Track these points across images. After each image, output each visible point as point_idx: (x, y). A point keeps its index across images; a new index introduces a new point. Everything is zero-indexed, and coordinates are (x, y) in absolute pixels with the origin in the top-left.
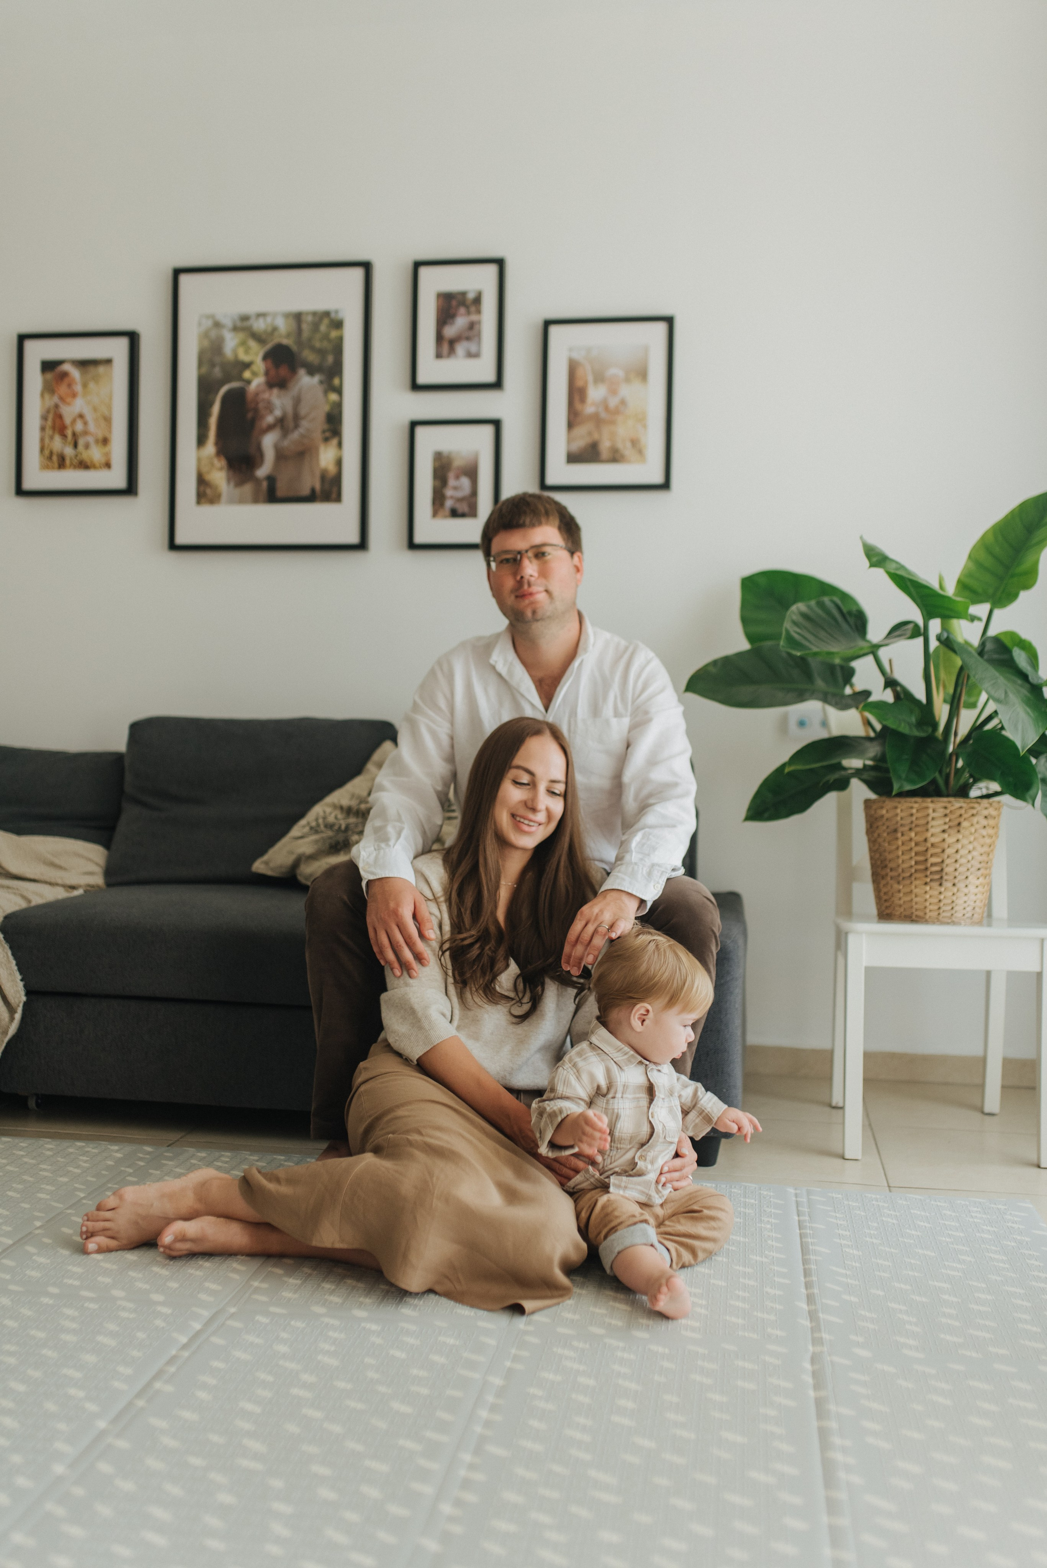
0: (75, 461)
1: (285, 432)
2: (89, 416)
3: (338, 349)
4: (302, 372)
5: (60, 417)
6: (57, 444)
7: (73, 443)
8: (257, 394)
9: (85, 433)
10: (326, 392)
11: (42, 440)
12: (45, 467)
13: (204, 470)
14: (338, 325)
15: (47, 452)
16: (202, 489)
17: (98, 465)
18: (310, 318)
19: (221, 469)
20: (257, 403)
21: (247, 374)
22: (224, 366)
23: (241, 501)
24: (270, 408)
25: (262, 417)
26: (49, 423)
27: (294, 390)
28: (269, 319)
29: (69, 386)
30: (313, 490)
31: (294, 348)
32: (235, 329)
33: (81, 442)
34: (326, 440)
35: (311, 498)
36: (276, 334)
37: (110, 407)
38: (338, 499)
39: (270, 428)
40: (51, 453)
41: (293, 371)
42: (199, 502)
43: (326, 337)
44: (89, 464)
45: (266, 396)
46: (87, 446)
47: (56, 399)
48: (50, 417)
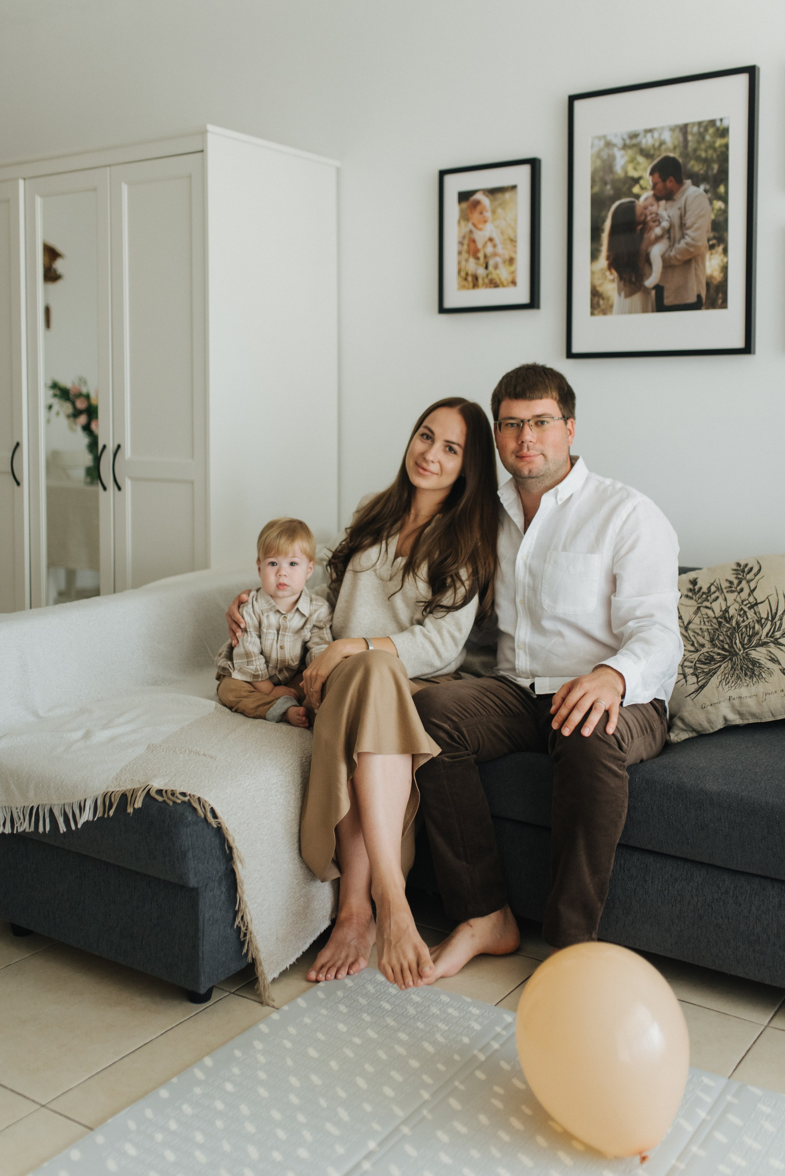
0: (486, 281)
1: (672, 242)
2: (497, 241)
3: (723, 158)
4: (688, 182)
5: (474, 241)
6: (472, 266)
7: (484, 265)
8: (646, 208)
9: (495, 254)
10: (711, 202)
11: (459, 263)
12: (462, 287)
13: (597, 282)
14: (724, 133)
15: (463, 274)
16: (596, 299)
17: (505, 283)
18: (695, 129)
19: (613, 281)
20: (646, 216)
21: (636, 190)
22: (614, 182)
23: (632, 311)
24: (657, 221)
25: (651, 229)
26: (465, 247)
27: (680, 201)
28: (656, 135)
29: (481, 213)
30: (699, 298)
31: (680, 160)
32: (625, 147)
33: (491, 263)
34: (712, 247)
35: (697, 306)
36: (663, 147)
37: (515, 231)
38: (724, 305)
39: (658, 239)
40: (467, 274)
41: (680, 183)
42: (592, 314)
43: (712, 146)
44: (498, 282)
45: (654, 208)
46: (496, 267)
47: (470, 226)
48: (466, 242)
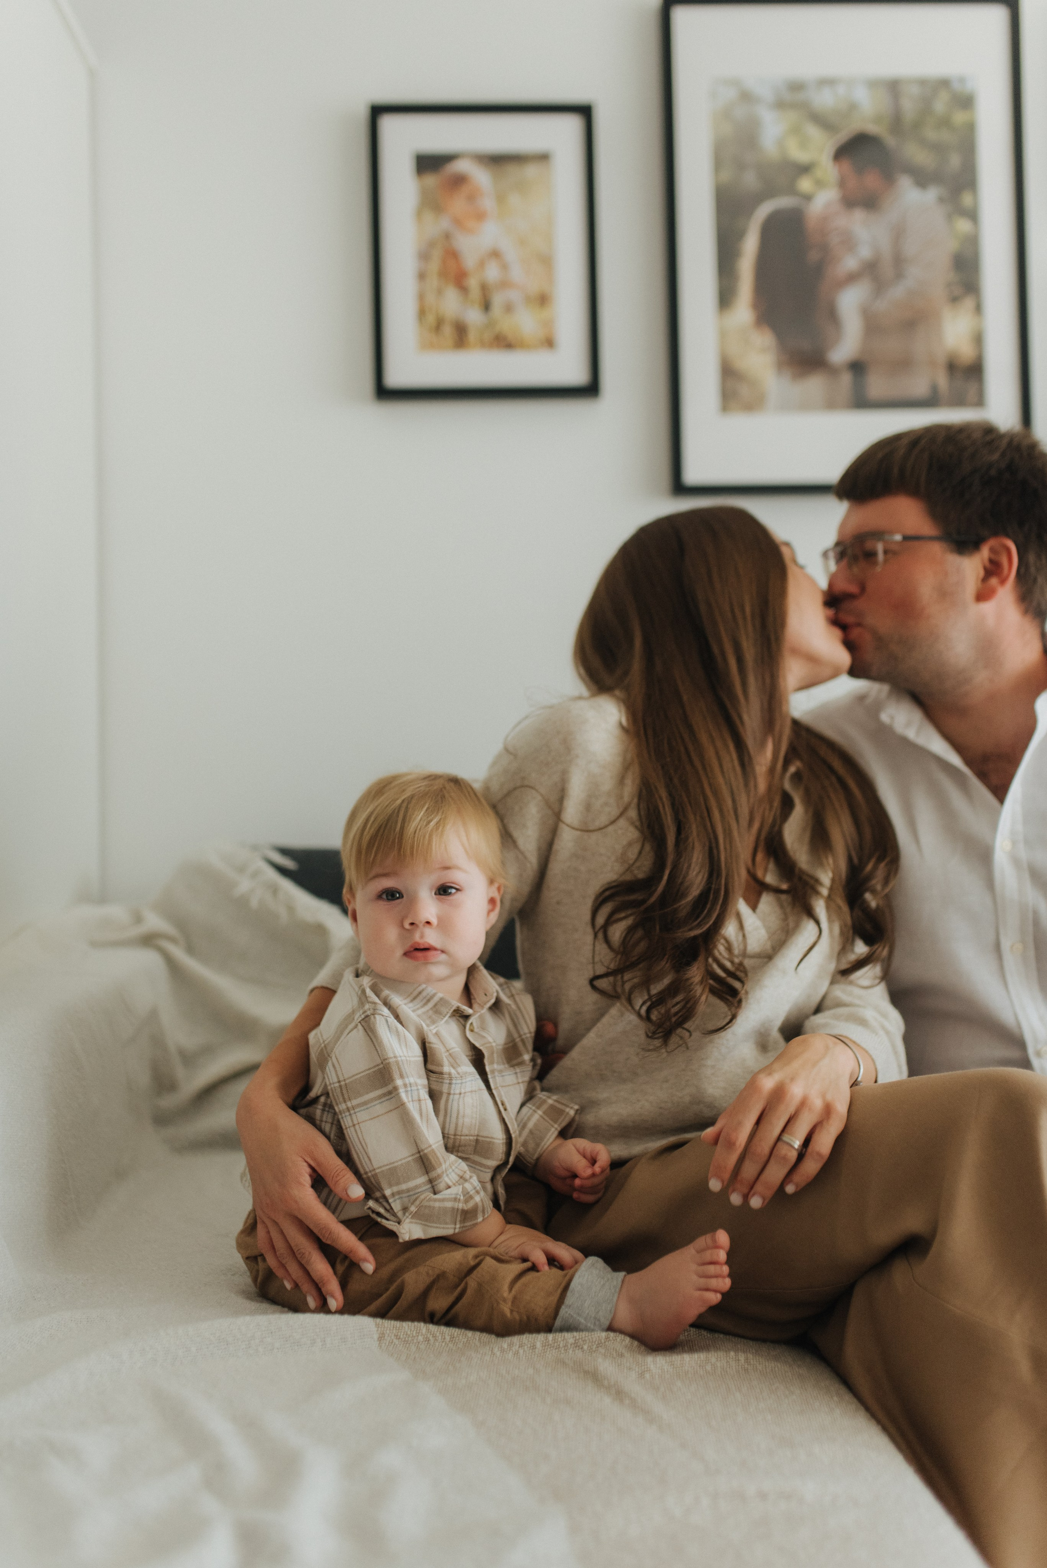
0: (487, 335)
1: (880, 286)
2: (512, 255)
3: (967, 145)
4: (905, 182)
5: (452, 255)
6: (451, 305)
7: (481, 302)
8: (825, 219)
9: (505, 284)
10: (949, 217)
11: (421, 297)
12: (427, 345)
13: (733, 351)
14: (966, 102)
15: (431, 319)
16: (730, 384)
17: (529, 341)
18: (915, 90)
19: (764, 350)
20: (826, 235)
21: (805, 184)
22: (761, 168)
23: (805, 406)
24: (849, 243)
25: (836, 261)
26: (434, 266)
27: (893, 214)
28: (842, 90)
29: (472, 198)
30: (934, 389)
31: (890, 140)
32: (780, 105)
33: (498, 300)
34: (955, 300)
35: (932, 400)
36: (855, 114)
37: (549, 238)
38: (980, 397)
39: (852, 278)
40: (440, 320)
41: (889, 179)
42: (725, 408)
43: (946, 123)
44: (512, 340)
45: (842, 222)
46: (509, 308)
47: (445, 223)
48: (437, 255)
